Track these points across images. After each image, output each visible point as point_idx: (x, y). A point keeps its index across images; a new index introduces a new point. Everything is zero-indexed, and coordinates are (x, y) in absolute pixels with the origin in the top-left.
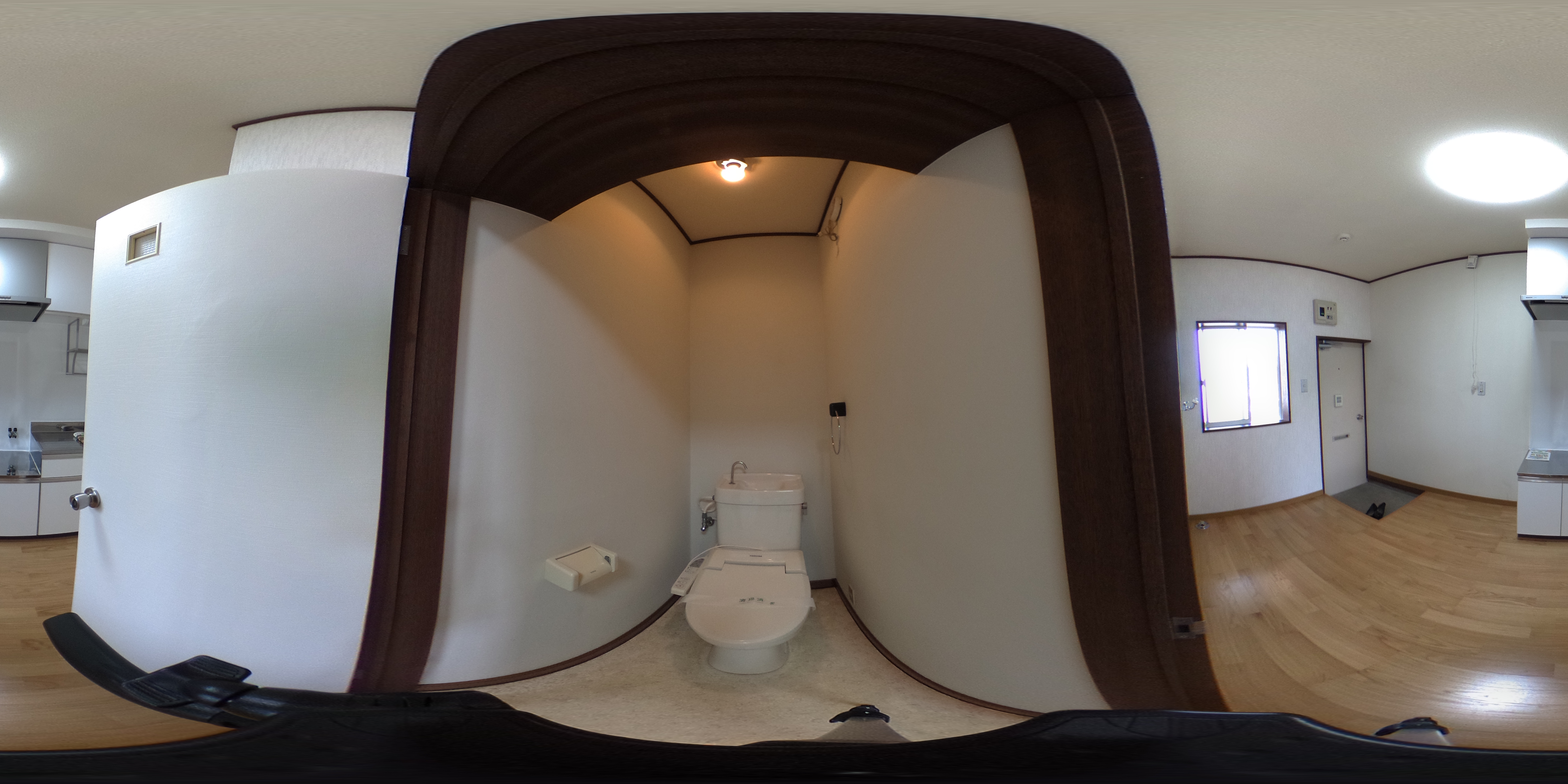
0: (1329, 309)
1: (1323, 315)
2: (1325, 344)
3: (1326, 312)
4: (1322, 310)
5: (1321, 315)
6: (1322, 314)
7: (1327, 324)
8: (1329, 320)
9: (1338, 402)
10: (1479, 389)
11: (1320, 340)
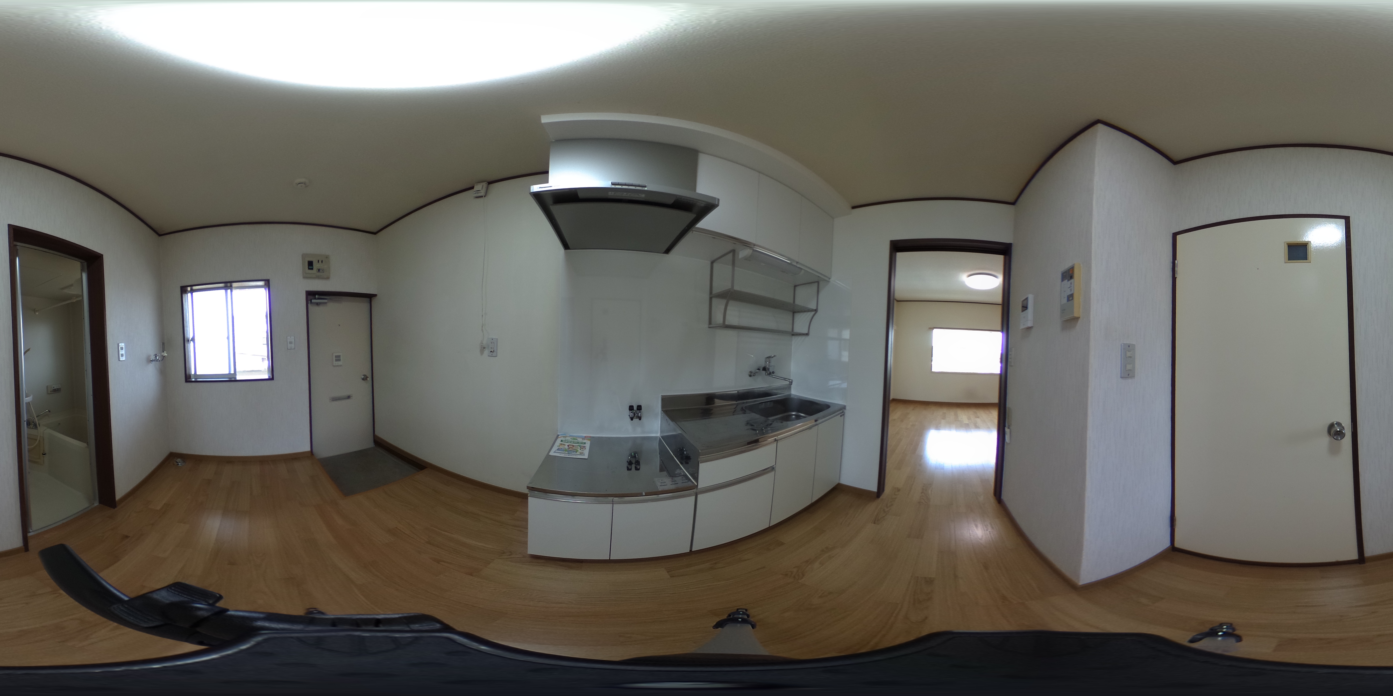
0: (320, 262)
1: (312, 269)
2: (319, 299)
3: (316, 266)
4: (310, 264)
5: (309, 269)
6: (310, 267)
7: (318, 277)
8: (319, 274)
9: (336, 360)
10: (490, 349)
11: (311, 295)
